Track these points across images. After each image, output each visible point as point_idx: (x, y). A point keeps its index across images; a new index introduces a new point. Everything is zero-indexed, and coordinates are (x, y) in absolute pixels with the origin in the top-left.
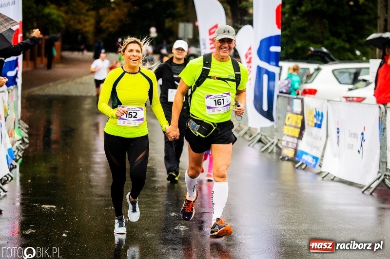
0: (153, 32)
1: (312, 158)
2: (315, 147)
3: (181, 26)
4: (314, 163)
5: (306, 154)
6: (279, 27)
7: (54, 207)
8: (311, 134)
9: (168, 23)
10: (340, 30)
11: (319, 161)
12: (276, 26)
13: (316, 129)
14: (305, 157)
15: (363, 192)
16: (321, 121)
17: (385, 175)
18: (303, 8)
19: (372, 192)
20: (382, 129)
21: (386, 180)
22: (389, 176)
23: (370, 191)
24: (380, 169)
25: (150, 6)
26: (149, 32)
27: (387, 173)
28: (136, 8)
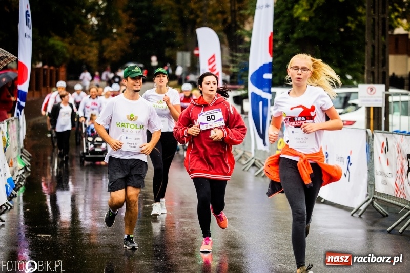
0: (154, 61)
3: (179, 55)
6: (271, 55)
7: (50, 235)
9: (168, 52)
10: (331, 56)
15: (352, 215)
17: (373, 198)
18: (295, 36)
19: (361, 214)
20: (370, 153)
21: (375, 203)
22: (377, 199)
23: (359, 214)
24: (368, 191)
25: (151, 36)
26: (150, 61)
27: (375, 196)
28: (138, 38)
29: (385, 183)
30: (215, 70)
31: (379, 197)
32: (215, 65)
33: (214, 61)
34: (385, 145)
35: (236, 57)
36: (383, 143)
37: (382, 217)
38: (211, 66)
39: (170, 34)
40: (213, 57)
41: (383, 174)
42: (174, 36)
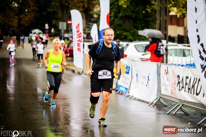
0: (47, 26)
1: (124, 89)
2: (126, 83)
3: (61, 23)
4: (125, 91)
5: (122, 87)
6: (108, 24)
8: (124, 77)
9: (54, 22)
10: (138, 25)
11: (128, 90)
12: (106, 24)
13: (126, 74)
14: (121, 88)
15: (149, 105)
16: (129, 71)
17: (160, 97)
18: (120, 15)
19: (154, 105)
20: (159, 75)
21: (161, 99)
22: (162, 97)
23: (153, 105)
24: (157, 94)
25: (45, 14)
26: (45, 26)
27: (161, 96)
28: (39, 14)
29: (166, 89)
30: (79, 32)
31: (163, 97)
32: (79, 29)
33: (79, 27)
34: (167, 71)
35: (90, 25)
36: (166, 70)
37: (164, 107)
38: (77, 30)
39: (55, 13)
40: (79, 25)
41: (165, 85)
42: (57, 14)
